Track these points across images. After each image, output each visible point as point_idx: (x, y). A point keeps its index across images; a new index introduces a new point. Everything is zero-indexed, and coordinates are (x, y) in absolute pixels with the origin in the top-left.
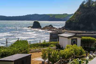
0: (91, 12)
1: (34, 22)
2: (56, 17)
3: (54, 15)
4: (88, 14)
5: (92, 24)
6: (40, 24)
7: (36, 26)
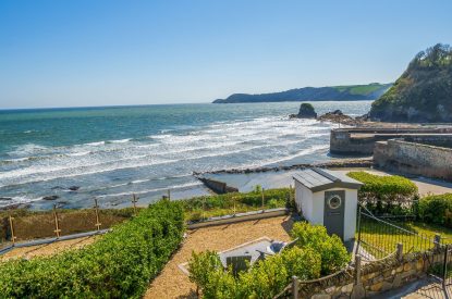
0: (439, 79)
1: (303, 105)
2: (352, 92)
3: (349, 88)
4: (430, 82)
5: (440, 107)
6: (313, 109)
7: (307, 112)
